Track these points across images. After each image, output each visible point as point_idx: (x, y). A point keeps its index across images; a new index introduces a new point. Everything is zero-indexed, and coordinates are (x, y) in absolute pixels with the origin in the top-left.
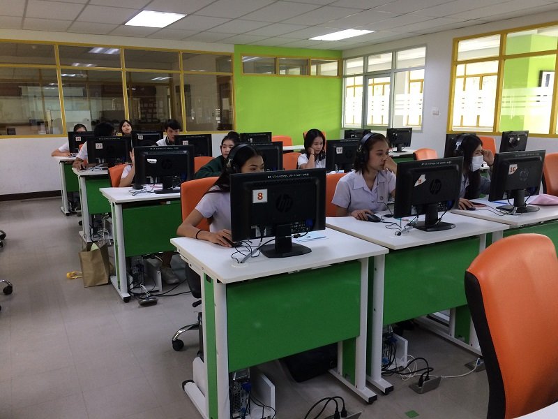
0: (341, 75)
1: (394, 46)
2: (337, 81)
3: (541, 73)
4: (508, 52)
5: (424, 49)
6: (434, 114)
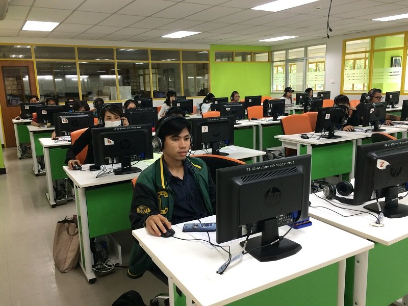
0: (271, 60)
2: (268, 65)
3: (392, 58)
4: (376, 48)
5: (325, 46)
6: (332, 83)
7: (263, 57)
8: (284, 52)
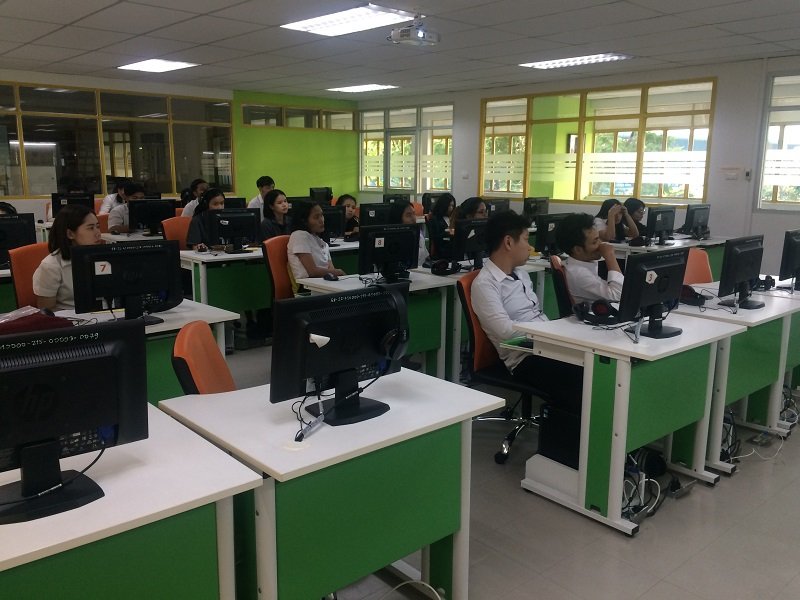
0: (358, 129)
1: (418, 102)
2: (354, 136)
3: (569, 136)
4: (536, 116)
5: (451, 108)
6: (464, 178)
7: (343, 121)
8: (382, 114)
